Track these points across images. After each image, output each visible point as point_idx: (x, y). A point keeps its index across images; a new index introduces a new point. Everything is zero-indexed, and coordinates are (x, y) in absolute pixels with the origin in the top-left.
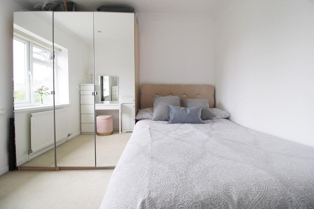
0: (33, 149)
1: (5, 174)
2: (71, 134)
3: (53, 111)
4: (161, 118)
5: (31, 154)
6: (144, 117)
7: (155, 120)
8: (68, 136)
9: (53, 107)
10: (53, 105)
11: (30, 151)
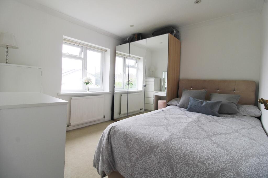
0: (122, 112)
1: (109, 121)
2: (142, 109)
3: (127, 94)
4: (184, 106)
5: (120, 115)
6: (173, 104)
7: (179, 107)
8: (140, 110)
9: (127, 92)
10: (127, 91)
11: (120, 113)
